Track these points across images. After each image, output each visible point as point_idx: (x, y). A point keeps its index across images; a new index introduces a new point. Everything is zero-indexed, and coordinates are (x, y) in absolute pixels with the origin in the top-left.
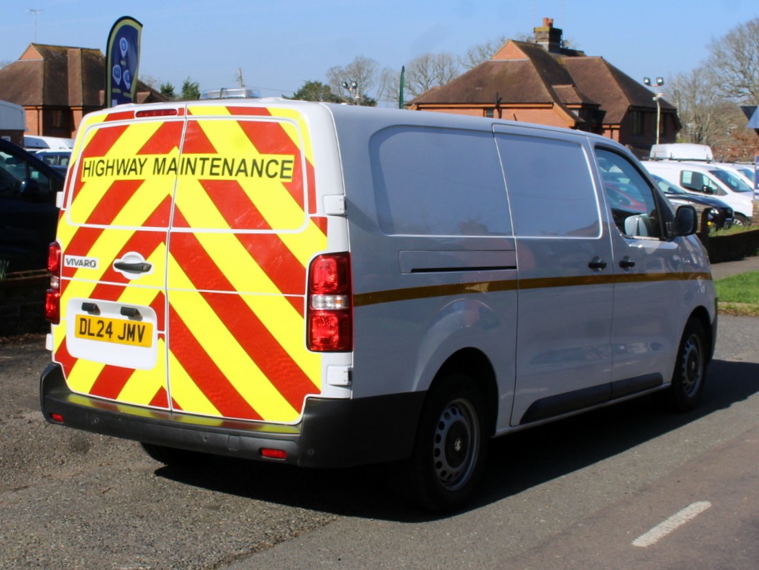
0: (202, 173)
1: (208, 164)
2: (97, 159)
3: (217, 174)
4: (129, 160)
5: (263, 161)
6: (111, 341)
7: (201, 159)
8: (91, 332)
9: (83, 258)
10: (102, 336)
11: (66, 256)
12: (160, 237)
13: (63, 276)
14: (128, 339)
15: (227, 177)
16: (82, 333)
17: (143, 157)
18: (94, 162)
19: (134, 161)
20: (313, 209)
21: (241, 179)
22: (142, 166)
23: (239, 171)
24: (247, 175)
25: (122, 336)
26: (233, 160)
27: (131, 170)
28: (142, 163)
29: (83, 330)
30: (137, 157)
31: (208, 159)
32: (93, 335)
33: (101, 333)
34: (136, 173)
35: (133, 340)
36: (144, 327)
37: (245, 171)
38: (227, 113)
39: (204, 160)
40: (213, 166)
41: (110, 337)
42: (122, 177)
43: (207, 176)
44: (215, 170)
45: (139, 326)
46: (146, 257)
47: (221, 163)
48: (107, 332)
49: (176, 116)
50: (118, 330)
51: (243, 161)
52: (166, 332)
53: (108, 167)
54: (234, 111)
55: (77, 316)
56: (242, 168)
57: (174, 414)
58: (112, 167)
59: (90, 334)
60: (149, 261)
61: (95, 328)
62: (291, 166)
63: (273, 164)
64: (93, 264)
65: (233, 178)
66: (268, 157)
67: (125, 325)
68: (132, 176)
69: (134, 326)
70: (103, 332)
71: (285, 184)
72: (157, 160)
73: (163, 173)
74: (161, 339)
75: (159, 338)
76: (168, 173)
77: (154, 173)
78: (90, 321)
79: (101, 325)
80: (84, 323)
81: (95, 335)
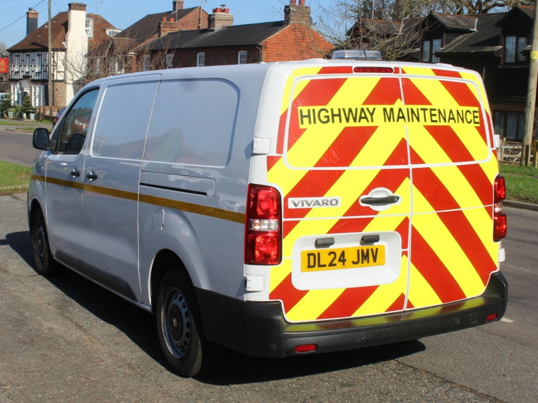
0: (425, 121)
1: (428, 113)
2: (317, 108)
3: (436, 121)
4: (356, 109)
5: (462, 111)
6: (347, 267)
7: (422, 109)
8: (321, 263)
9: (320, 199)
10: (335, 265)
11: (290, 200)
12: (405, 173)
13: (285, 218)
14: (363, 263)
15: (442, 123)
16: (309, 266)
17: (371, 107)
18: (314, 110)
19: (362, 110)
20: (492, 146)
21: (451, 124)
22: (372, 114)
23: (450, 119)
24: (455, 122)
25: (356, 260)
26: (444, 110)
27: (361, 118)
28: (371, 112)
29: (312, 264)
30: (365, 107)
31: (427, 109)
32: (325, 266)
33: (334, 263)
34: (368, 121)
35: (368, 262)
36: (377, 249)
37: (453, 118)
38: (433, 74)
39: (424, 110)
40: (432, 115)
41: (344, 264)
42: (352, 124)
43: (429, 123)
44: (434, 118)
45: (372, 250)
46: (393, 192)
47: (436, 112)
48: (340, 260)
49: (392, 74)
50: (351, 257)
51: (451, 112)
52: (409, 250)
53: (333, 116)
54: (438, 73)
55: (302, 253)
56: (451, 116)
57: (406, 313)
58: (339, 115)
59: (320, 266)
60: (396, 194)
61: (326, 259)
62: (477, 114)
63: (468, 113)
64: (334, 202)
65: (447, 124)
66: (465, 108)
67: (358, 251)
68: (363, 123)
70: (336, 261)
71: (476, 127)
72: (385, 110)
73: (394, 121)
74: (404, 256)
75: (402, 255)
76: (398, 121)
77: (385, 121)
78: (319, 254)
79: (332, 256)
80: (312, 257)
81: (327, 265)
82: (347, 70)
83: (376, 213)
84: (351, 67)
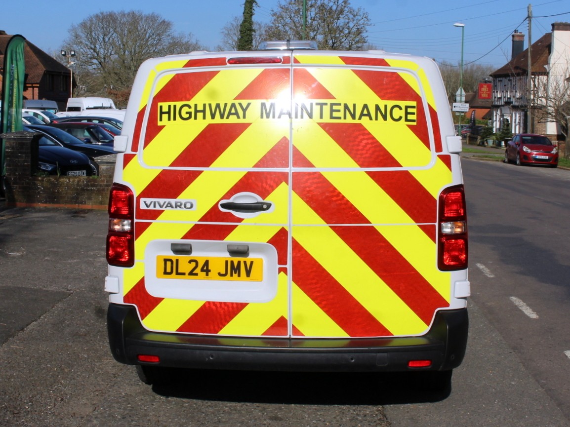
0: (321, 117)
1: (327, 109)
2: (179, 104)
3: (339, 118)
4: (226, 105)
5: (386, 106)
6: (211, 279)
7: (317, 104)
8: (180, 271)
9: (173, 201)
10: (196, 274)
11: (142, 200)
12: (283, 177)
13: (136, 218)
14: (232, 275)
15: (349, 120)
16: (165, 273)
17: (244, 103)
18: (175, 106)
19: (233, 105)
20: (439, 148)
21: (365, 122)
22: (244, 110)
23: (362, 115)
24: (371, 119)
25: (223, 272)
26: (354, 105)
27: (230, 114)
28: (244, 108)
29: (169, 270)
30: (237, 102)
31: (326, 104)
32: (184, 274)
33: (195, 272)
34: (238, 117)
35: (239, 275)
36: (252, 263)
37: (369, 115)
38: (342, 63)
39: (322, 105)
40: (332, 111)
41: (207, 275)
42: (218, 120)
43: (327, 119)
44: (335, 114)
45: (245, 262)
46: (264, 198)
47: (342, 108)
48: (202, 270)
49: (280, 64)
50: (217, 266)
51: (365, 106)
52: (289, 266)
53: (196, 111)
54: (348, 61)
55: (158, 257)
56: (365, 112)
57: (292, 341)
58: (204, 111)
59: (178, 273)
60: (268, 200)
61: (185, 267)
62: (414, 110)
63: (396, 110)
64: (188, 205)
65: (356, 121)
66: (390, 103)
67: (227, 262)
68: (233, 120)
69: (239, 263)
70: (198, 271)
71: (410, 127)
72: (263, 105)
73: (274, 117)
74: (282, 273)
75: (279, 272)
76: (279, 117)
77: (262, 117)
78: (177, 261)
79: (194, 264)
80: (169, 263)
81: (187, 274)
82: (221, 62)
83: (240, 220)
84: (225, 59)
